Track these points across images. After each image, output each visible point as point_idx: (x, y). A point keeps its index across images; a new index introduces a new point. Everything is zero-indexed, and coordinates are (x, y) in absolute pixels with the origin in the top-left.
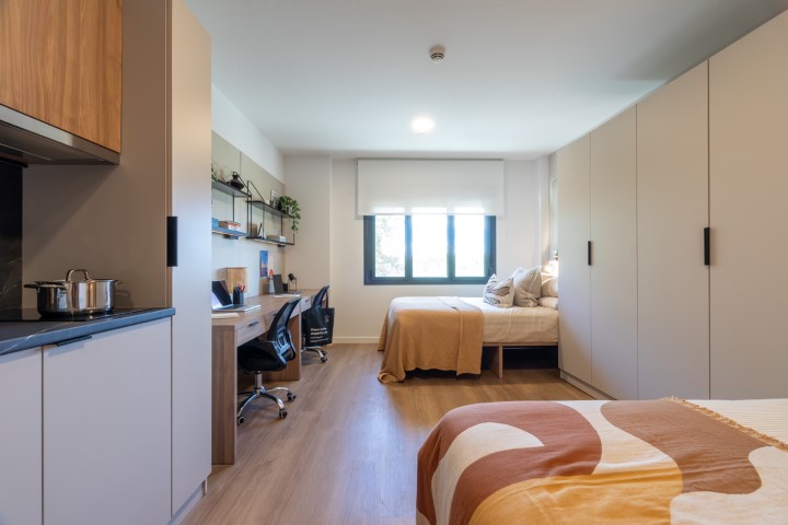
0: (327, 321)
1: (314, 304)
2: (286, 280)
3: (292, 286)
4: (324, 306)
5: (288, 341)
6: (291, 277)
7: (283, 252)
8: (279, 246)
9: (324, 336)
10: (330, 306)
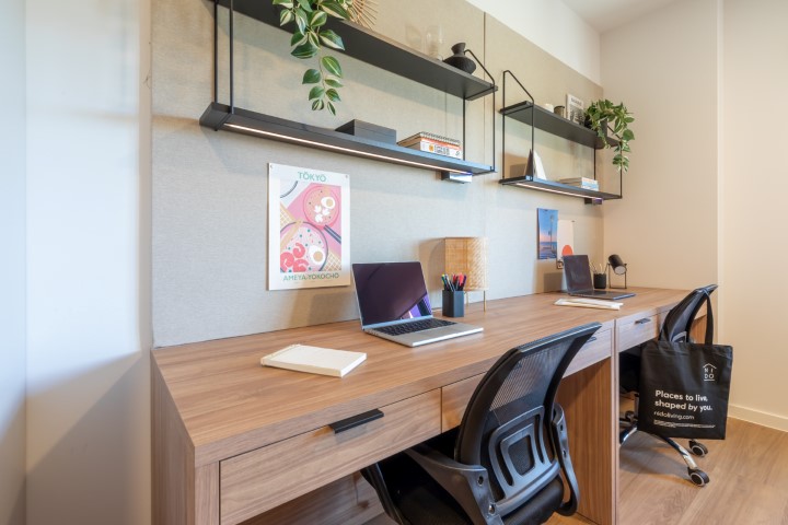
0: (708, 377)
1: (665, 329)
2: (600, 266)
3: (614, 278)
4: (698, 337)
5: (555, 451)
6: (614, 261)
7: (599, 215)
8: (588, 201)
9: (698, 417)
10: (720, 339)
